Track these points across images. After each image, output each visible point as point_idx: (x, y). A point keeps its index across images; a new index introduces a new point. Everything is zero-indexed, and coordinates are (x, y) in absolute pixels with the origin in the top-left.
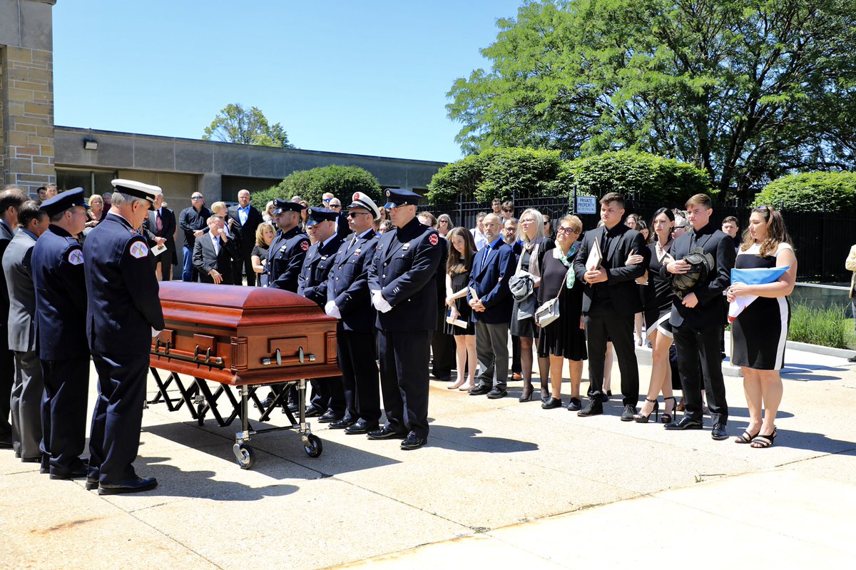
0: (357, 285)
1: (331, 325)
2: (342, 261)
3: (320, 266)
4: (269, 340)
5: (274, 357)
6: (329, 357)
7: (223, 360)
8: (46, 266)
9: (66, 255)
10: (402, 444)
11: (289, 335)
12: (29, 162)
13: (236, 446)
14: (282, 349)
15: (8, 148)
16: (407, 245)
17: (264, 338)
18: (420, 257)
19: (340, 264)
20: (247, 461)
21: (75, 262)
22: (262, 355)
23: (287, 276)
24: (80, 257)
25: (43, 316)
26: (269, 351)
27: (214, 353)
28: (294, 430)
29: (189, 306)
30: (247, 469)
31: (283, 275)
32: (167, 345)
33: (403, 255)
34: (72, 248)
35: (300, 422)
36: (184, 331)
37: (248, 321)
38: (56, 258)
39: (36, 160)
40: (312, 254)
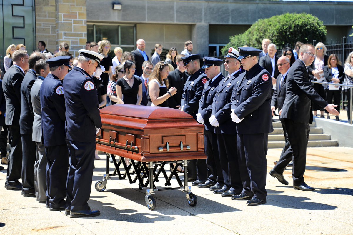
0: (228, 106)
1: (200, 129)
2: (220, 91)
3: (210, 94)
4: (163, 137)
5: (165, 147)
6: (199, 147)
7: (138, 148)
8: (45, 96)
9: (55, 89)
10: (248, 202)
11: (175, 134)
12: (71, 24)
13: (146, 197)
14: (171, 142)
15: (58, 15)
16: (250, 81)
17: (160, 135)
18: (256, 88)
19: (219, 93)
20: (151, 206)
21: (59, 93)
22: (159, 146)
23: (194, 101)
24: (62, 90)
25: (44, 122)
26: (163, 143)
27: (134, 144)
28: (181, 190)
29: (125, 118)
30: (152, 210)
31: (192, 100)
32: (114, 140)
33: (247, 88)
34: (59, 85)
35: (185, 186)
36: (123, 132)
37: (150, 126)
38: (50, 91)
39: (75, 22)
40: (206, 87)
